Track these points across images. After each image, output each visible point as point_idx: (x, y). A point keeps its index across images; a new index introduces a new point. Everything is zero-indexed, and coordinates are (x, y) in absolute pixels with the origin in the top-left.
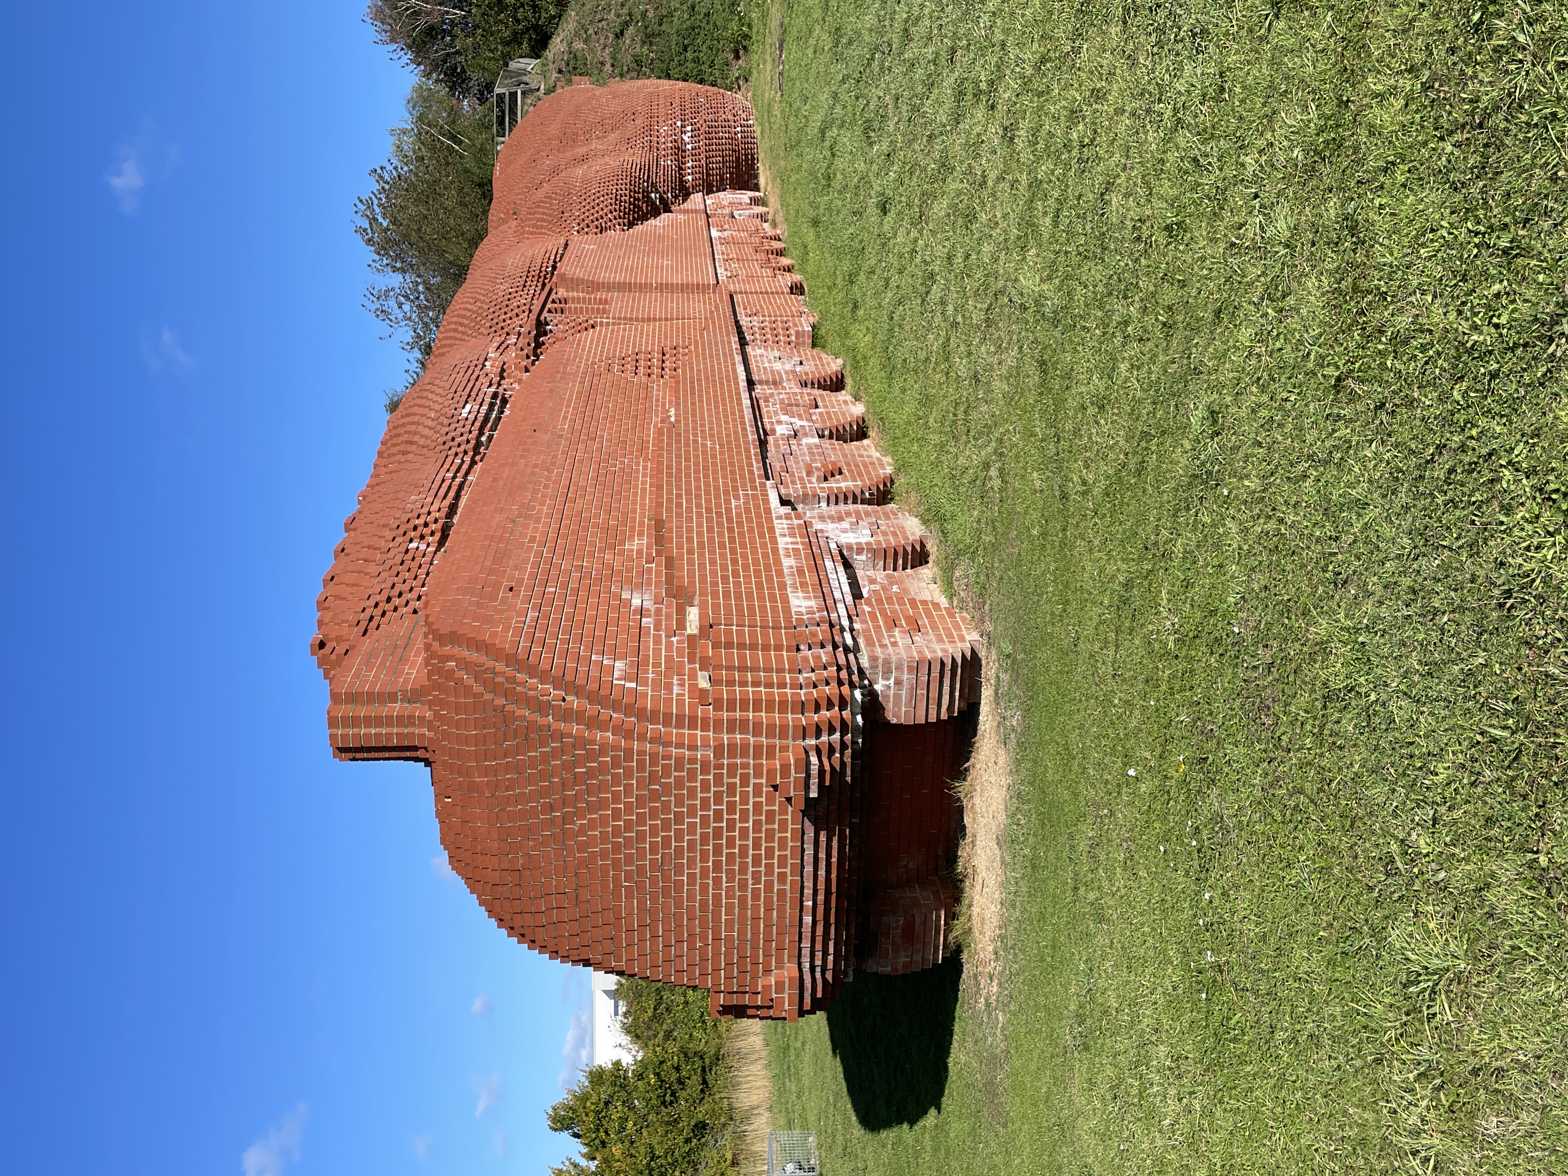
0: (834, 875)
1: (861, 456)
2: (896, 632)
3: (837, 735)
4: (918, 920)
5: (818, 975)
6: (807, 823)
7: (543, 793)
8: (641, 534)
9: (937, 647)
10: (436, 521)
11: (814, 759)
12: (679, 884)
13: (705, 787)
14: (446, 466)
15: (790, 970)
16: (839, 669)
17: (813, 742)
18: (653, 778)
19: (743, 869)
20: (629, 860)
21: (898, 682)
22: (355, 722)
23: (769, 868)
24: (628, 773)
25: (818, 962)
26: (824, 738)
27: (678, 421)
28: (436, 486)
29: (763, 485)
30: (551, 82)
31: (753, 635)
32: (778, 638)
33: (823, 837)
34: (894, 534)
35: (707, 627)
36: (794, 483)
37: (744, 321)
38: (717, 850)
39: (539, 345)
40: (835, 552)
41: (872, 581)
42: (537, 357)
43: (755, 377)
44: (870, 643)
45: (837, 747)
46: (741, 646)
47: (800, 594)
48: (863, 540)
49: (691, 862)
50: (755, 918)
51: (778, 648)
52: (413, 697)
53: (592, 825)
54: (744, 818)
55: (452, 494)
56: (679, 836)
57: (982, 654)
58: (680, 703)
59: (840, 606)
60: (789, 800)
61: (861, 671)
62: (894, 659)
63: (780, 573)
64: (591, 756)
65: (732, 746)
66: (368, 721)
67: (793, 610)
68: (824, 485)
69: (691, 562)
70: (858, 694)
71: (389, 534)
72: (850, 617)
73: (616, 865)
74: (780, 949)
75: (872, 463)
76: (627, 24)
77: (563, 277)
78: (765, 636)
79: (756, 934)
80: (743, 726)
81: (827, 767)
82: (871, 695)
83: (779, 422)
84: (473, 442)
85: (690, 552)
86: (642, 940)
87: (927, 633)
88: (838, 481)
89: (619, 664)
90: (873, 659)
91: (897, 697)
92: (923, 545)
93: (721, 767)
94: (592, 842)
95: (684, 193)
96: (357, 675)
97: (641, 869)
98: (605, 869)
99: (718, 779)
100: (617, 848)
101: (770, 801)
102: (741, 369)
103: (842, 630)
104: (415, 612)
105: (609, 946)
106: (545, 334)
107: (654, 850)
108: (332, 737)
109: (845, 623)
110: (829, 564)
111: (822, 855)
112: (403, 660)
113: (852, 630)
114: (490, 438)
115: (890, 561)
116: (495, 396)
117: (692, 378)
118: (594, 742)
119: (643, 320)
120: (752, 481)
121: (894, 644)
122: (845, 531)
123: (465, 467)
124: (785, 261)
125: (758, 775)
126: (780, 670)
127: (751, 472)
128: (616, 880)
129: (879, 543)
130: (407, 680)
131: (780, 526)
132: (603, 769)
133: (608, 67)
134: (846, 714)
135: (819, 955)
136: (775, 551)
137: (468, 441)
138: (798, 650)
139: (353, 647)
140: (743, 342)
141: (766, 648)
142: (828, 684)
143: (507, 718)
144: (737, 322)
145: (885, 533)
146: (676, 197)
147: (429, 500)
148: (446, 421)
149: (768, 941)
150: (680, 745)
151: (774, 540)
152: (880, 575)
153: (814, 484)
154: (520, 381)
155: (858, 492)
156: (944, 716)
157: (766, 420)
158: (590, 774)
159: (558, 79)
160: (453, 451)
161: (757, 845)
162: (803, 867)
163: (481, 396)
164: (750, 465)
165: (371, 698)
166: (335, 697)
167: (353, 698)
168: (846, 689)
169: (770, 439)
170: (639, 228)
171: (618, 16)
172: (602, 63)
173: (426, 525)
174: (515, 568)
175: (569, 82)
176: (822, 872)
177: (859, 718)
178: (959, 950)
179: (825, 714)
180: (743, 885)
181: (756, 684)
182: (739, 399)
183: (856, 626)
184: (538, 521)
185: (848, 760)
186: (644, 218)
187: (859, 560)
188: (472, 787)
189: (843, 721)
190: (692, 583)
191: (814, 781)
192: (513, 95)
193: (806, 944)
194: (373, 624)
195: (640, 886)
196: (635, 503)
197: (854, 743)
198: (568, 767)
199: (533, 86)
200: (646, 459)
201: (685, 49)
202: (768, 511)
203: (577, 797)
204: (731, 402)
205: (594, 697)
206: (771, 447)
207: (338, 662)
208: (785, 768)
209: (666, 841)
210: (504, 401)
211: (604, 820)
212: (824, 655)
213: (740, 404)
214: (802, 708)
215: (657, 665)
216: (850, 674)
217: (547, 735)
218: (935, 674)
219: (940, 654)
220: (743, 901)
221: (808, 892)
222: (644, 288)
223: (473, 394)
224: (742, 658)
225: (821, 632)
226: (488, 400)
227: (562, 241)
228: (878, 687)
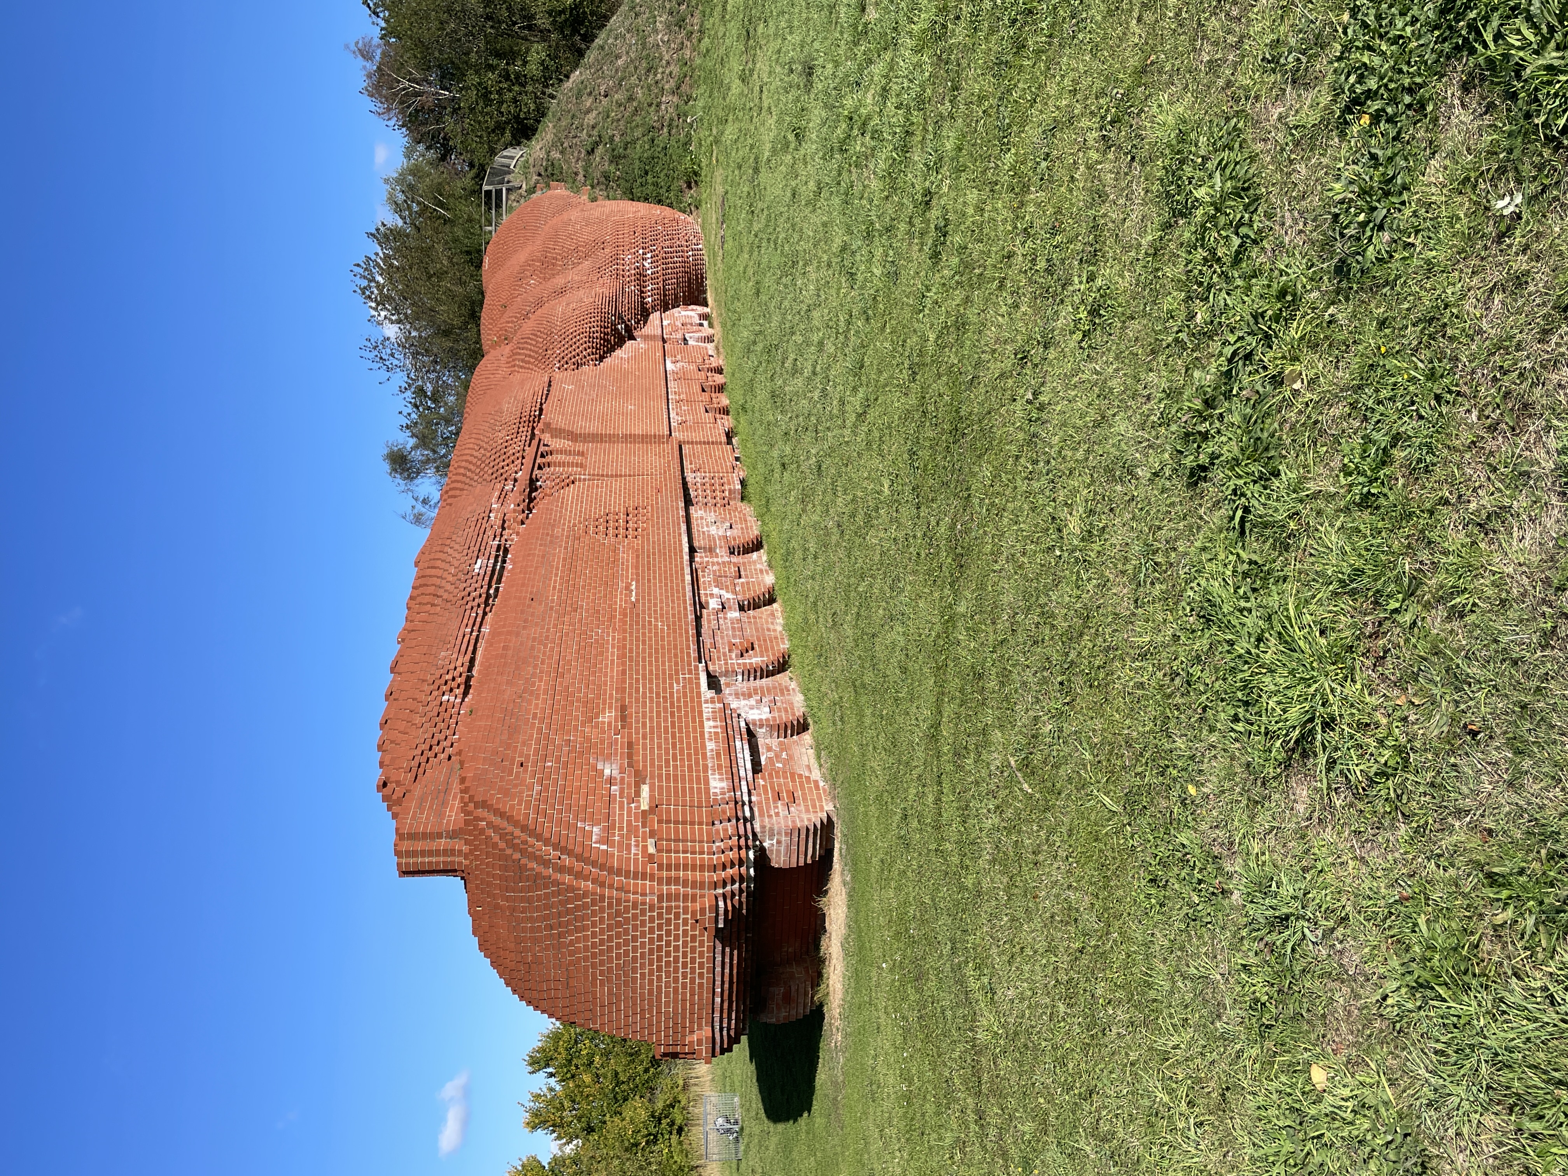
0: (735, 971)
1: (769, 630)
2: (780, 803)
3: (737, 885)
4: (793, 989)
5: (725, 1033)
6: (717, 942)
7: (546, 918)
8: (610, 707)
9: (805, 816)
10: (460, 676)
11: (721, 904)
12: (634, 980)
13: (652, 919)
14: (465, 621)
15: (706, 1032)
16: (740, 837)
17: (720, 891)
18: (618, 913)
19: (676, 970)
20: (602, 963)
21: (779, 842)
22: (415, 854)
23: (693, 970)
24: (602, 910)
25: (725, 1025)
26: (728, 888)
27: (637, 600)
28: (458, 642)
29: (697, 668)
30: (532, 183)
31: (684, 812)
32: (700, 816)
33: (728, 950)
34: (786, 711)
35: (655, 807)
36: (719, 659)
37: (690, 477)
38: (659, 959)
39: (531, 500)
40: (744, 730)
41: (769, 749)
42: (530, 510)
43: (696, 544)
44: (762, 815)
45: (737, 893)
46: (676, 822)
47: (717, 776)
48: (764, 717)
49: (643, 966)
50: (684, 1000)
51: (700, 823)
52: (453, 835)
53: (578, 940)
54: (677, 938)
55: (471, 648)
56: (635, 949)
57: (835, 819)
58: (636, 860)
59: (744, 783)
60: (705, 929)
61: (754, 835)
62: (776, 828)
63: (704, 756)
64: (578, 898)
65: (669, 896)
66: (423, 853)
67: (712, 791)
68: (740, 661)
69: (645, 749)
70: (751, 855)
71: (427, 688)
72: (749, 791)
73: (594, 965)
74: (700, 1018)
75: (776, 638)
76: (597, 144)
77: (548, 425)
78: (692, 813)
79: (684, 1009)
80: (677, 881)
81: (730, 908)
82: (762, 853)
83: (712, 595)
84: (484, 596)
85: (644, 738)
86: (610, 1012)
87: (799, 805)
88: (750, 657)
89: (596, 830)
90: (763, 827)
91: (778, 851)
92: (805, 720)
93: (662, 908)
94: (578, 950)
95: (644, 314)
96: (413, 818)
97: (610, 969)
98: (585, 967)
99: (660, 916)
100: (594, 955)
101: (693, 928)
102: (685, 539)
103: (743, 804)
104: (450, 758)
105: (589, 1015)
106: (536, 489)
107: (618, 957)
108: (399, 865)
109: (746, 798)
110: (738, 744)
111: (727, 960)
112: (444, 804)
113: (750, 802)
114: (497, 589)
115: (782, 732)
116: (499, 546)
117: (648, 550)
118: (579, 889)
119: (612, 476)
120: (690, 665)
121: (777, 814)
122: (752, 708)
123: (479, 619)
124: (724, 401)
125: (685, 912)
126: (701, 841)
127: (689, 654)
128: (594, 975)
129: (774, 718)
130: (449, 822)
131: (707, 709)
132: (585, 906)
133: (580, 177)
134: (743, 870)
135: (725, 1021)
136: (702, 734)
137: (480, 596)
138: (713, 824)
139: (409, 791)
140: (688, 502)
141: (692, 823)
142: (731, 850)
143: (522, 868)
144: (684, 479)
145: (779, 710)
146: (638, 323)
147: (455, 656)
148: (463, 578)
149: (692, 1014)
150: (635, 893)
151: (702, 726)
152: (774, 742)
153: (734, 660)
154: (518, 534)
155: (764, 667)
156: (809, 861)
157: (702, 592)
158: (577, 908)
159: (537, 182)
160: (469, 607)
161: (685, 955)
162: (714, 968)
163: (488, 549)
164: (688, 647)
165: (425, 836)
166: (400, 836)
167: (413, 836)
168: (743, 852)
169: (704, 611)
170: (608, 360)
171: (590, 136)
172: (576, 174)
173: (454, 679)
174: (524, 744)
175: (548, 186)
176: (727, 971)
177: (752, 871)
178: (821, 1005)
179: (730, 871)
180: (676, 980)
181: (685, 852)
182: (683, 575)
183: (753, 798)
184: (537, 698)
185: (744, 900)
186: (612, 349)
187: (760, 732)
188: (497, 906)
189: (740, 875)
190: (645, 766)
191: (721, 917)
192: (499, 192)
193: (717, 1015)
194: (421, 770)
195: (609, 980)
196: (606, 676)
197: (748, 887)
198: (563, 903)
199: (516, 184)
200: (614, 630)
201: (646, 173)
202: (699, 694)
203: (568, 923)
204: (677, 578)
205: (579, 858)
206: (704, 622)
207: (399, 802)
208: (703, 911)
209: (626, 953)
210: (506, 551)
211: (586, 938)
212: (730, 827)
213: (683, 581)
214: (714, 868)
215: (621, 829)
216: (747, 839)
217: (548, 882)
218: (803, 836)
219: (806, 823)
220: (676, 990)
221: (718, 983)
222: (612, 439)
223: (482, 548)
224: (676, 831)
225: (729, 809)
226: (494, 553)
227: (546, 379)
228: (766, 845)
